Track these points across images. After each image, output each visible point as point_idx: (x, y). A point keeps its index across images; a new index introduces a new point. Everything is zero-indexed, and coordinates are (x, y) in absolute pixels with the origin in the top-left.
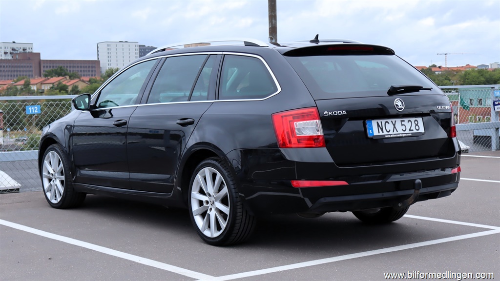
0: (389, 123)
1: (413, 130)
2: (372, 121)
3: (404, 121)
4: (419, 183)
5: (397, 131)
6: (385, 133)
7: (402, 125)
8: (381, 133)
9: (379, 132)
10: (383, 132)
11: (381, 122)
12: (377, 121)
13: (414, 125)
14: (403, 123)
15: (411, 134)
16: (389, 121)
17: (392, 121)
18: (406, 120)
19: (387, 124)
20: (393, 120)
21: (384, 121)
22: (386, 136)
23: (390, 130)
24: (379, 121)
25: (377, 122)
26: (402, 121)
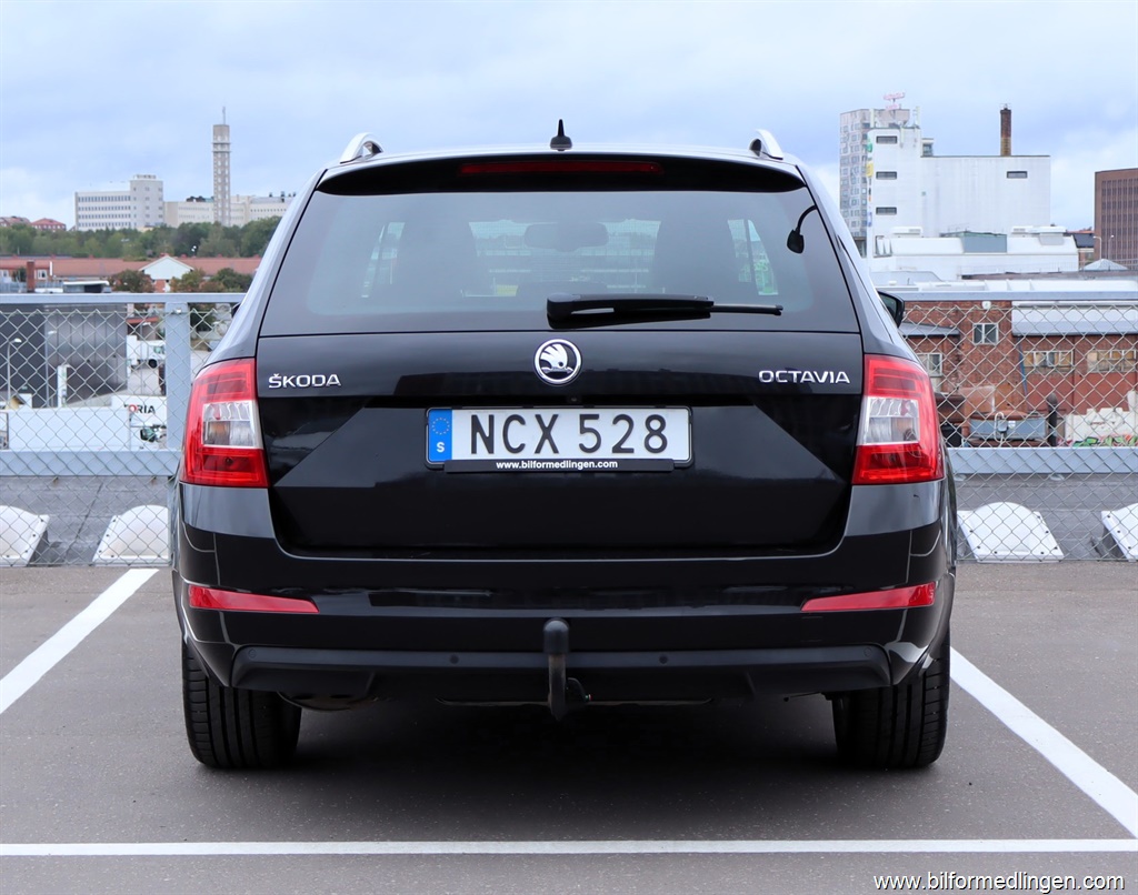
0: (522, 421)
1: (631, 451)
2: (455, 413)
3: (596, 417)
4: (557, 634)
5: (555, 450)
6: (500, 452)
7: (583, 430)
8: (482, 453)
9: (474, 451)
10: (491, 450)
11: (491, 418)
12: (474, 412)
13: (640, 431)
14: (588, 424)
15: (614, 464)
16: (529, 414)
17: (539, 418)
18: (607, 414)
19: (515, 424)
20: (547, 414)
21: (501, 415)
22: (499, 466)
23: (522, 447)
24: (483, 416)
25: (475, 420)
26: (583, 418)
